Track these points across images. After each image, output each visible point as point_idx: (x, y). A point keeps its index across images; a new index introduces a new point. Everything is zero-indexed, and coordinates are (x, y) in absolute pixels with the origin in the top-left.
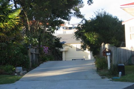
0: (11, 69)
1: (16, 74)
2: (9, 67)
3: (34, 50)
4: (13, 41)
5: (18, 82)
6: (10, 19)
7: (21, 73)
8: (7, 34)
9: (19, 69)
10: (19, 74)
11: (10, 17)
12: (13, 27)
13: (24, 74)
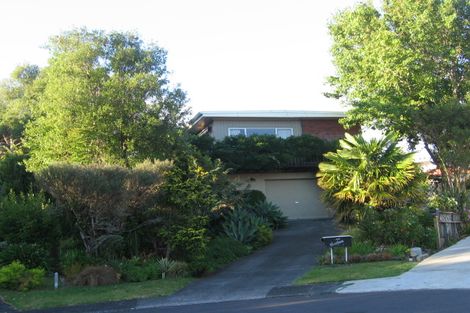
0: (403, 251)
1: (411, 259)
2: (400, 247)
3: (449, 217)
4: (409, 205)
5: (407, 273)
6: (399, 170)
7: (418, 258)
8: (397, 194)
9: (416, 251)
10: (415, 259)
11: (399, 166)
12: (405, 182)
13: (422, 259)
